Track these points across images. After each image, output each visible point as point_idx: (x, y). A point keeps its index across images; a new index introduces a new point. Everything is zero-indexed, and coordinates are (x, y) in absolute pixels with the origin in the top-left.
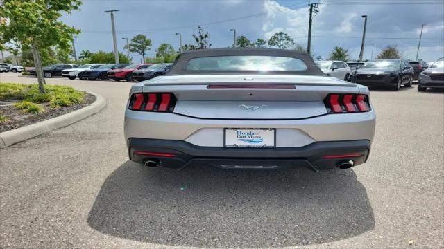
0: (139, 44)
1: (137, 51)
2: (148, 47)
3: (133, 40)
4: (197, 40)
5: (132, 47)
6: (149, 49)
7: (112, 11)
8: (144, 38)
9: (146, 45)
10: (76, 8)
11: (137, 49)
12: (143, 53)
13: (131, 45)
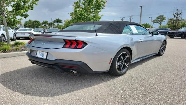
0: (159, 19)
1: (158, 23)
2: (164, 20)
3: (157, 18)
4: (175, 16)
5: (156, 21)
6: (164, 22)
7: (142, 6)
8: (163, 16)
9: (163, 20)
10: (103, 8)
11: (158, 22)
12: (161, 23)
13: (156, 20)
